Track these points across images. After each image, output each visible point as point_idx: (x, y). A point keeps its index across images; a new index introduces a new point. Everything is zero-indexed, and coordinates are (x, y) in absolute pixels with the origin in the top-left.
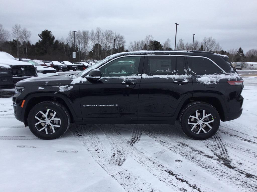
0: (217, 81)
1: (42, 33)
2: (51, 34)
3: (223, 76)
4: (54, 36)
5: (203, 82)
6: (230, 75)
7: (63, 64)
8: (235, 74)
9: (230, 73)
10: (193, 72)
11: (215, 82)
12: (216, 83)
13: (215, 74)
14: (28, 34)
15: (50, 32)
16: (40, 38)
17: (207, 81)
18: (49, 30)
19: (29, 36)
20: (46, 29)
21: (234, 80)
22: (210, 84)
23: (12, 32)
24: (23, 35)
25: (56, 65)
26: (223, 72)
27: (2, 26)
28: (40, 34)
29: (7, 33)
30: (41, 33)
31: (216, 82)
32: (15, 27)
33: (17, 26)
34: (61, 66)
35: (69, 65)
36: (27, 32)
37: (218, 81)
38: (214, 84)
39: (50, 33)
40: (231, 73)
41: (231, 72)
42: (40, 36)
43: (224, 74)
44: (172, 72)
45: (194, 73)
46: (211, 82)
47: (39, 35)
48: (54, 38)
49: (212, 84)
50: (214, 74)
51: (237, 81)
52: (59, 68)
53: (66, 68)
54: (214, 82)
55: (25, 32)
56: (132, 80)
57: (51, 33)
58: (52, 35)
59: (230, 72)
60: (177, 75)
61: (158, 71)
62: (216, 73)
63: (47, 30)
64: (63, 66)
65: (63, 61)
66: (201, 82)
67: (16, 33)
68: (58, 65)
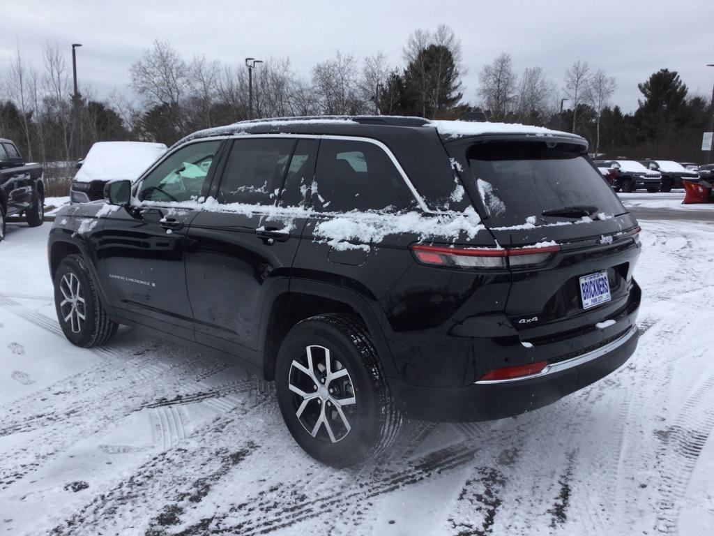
0: (374, 241)
1: (651, 79)
2: (677, 79)
3: (407, 222)
4: (684, 87)
5: (329, 239)
6: (435, 220)
7: (653, 169)
8: (462, 217)
9: (439, 212)
10: (319, 197)
11: (367, 244)
12: (366, 248)
13: (388, 212)
14: (607, 86)
15: (675, 74)
16: (643, 95)
17: (341, 238)
18: (671, 70)
19: (608, 92)
20: (664, 68)
21: (439, 242)
22: (348, 250)
23: (564, 85)
24: (593, 91)
25: (628, 172)
26: (417, 203)
27: (539, 72)
28: (645, 82)
29: (550, 88)
30: (649, 80)
31: (371, 244)
32: (574, 72)
33: (579, 66)
34: (641, 177)
35: (670, 173)
36: (607, 81)
37: (378, 239)
38: (361, 249)
39: (674, 77)
40: (445, 210)
41: (446, 206)
42: (643, 91)
43: (420, 211)
44: (271, 196)
45: (322, 200)
46: (355, 241)
47: (640, 86)
48: (684, 91)
49: (354, 250)
50: (381, 211)
51: (452, 246)
52: (634, 182)
53: (656, 183)
54: (362, 243)
55: (601, 81)
56: (181, 213)
57: (678, 77)
58: (681, 82)
59: (443, 203)
60: (280, 206)
61: (240, 191)
62: (389, 208)
63: (666, 71)
64: (648, 176)
65: (656, 161)
66: (323, 238)
67: (575, 87)
68: (632, 173)
